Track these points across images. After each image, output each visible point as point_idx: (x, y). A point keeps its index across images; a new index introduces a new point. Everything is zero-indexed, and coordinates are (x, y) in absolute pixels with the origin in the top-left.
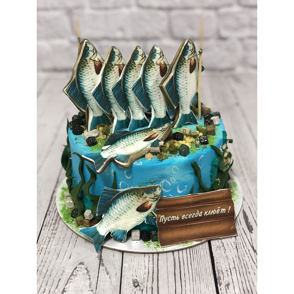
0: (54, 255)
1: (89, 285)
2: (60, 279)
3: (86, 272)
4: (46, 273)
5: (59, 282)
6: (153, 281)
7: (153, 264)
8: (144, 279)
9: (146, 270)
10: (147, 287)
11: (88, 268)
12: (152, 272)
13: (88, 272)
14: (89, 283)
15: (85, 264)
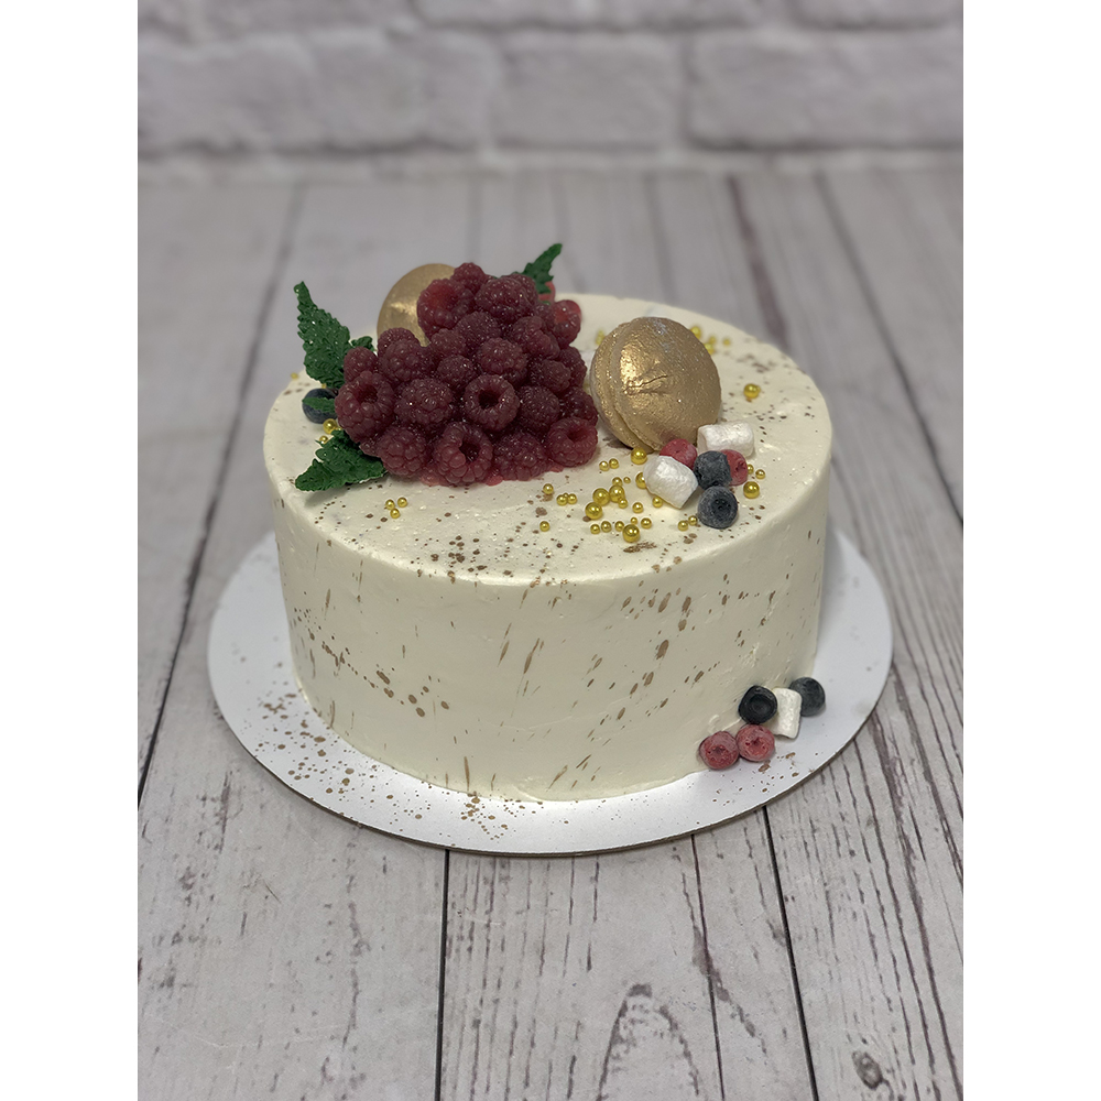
0: (523, 953)
1: (692, 1080)
2: (574, 1059)
3: (668, 1026)
4: (513, 1034)
5: (571, 1072)
6: (932, 1061)
7: (917, 990)
8: (896, 1052)
9: (893, 1014)
10: (916, 1085)
11: (671, 1010)
12: (920, 1023)
13: (674, 1026)
14: (691, 1074)
15: (655, 990)
